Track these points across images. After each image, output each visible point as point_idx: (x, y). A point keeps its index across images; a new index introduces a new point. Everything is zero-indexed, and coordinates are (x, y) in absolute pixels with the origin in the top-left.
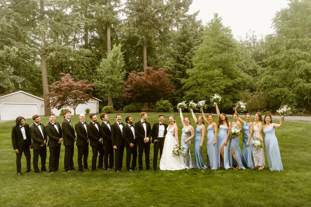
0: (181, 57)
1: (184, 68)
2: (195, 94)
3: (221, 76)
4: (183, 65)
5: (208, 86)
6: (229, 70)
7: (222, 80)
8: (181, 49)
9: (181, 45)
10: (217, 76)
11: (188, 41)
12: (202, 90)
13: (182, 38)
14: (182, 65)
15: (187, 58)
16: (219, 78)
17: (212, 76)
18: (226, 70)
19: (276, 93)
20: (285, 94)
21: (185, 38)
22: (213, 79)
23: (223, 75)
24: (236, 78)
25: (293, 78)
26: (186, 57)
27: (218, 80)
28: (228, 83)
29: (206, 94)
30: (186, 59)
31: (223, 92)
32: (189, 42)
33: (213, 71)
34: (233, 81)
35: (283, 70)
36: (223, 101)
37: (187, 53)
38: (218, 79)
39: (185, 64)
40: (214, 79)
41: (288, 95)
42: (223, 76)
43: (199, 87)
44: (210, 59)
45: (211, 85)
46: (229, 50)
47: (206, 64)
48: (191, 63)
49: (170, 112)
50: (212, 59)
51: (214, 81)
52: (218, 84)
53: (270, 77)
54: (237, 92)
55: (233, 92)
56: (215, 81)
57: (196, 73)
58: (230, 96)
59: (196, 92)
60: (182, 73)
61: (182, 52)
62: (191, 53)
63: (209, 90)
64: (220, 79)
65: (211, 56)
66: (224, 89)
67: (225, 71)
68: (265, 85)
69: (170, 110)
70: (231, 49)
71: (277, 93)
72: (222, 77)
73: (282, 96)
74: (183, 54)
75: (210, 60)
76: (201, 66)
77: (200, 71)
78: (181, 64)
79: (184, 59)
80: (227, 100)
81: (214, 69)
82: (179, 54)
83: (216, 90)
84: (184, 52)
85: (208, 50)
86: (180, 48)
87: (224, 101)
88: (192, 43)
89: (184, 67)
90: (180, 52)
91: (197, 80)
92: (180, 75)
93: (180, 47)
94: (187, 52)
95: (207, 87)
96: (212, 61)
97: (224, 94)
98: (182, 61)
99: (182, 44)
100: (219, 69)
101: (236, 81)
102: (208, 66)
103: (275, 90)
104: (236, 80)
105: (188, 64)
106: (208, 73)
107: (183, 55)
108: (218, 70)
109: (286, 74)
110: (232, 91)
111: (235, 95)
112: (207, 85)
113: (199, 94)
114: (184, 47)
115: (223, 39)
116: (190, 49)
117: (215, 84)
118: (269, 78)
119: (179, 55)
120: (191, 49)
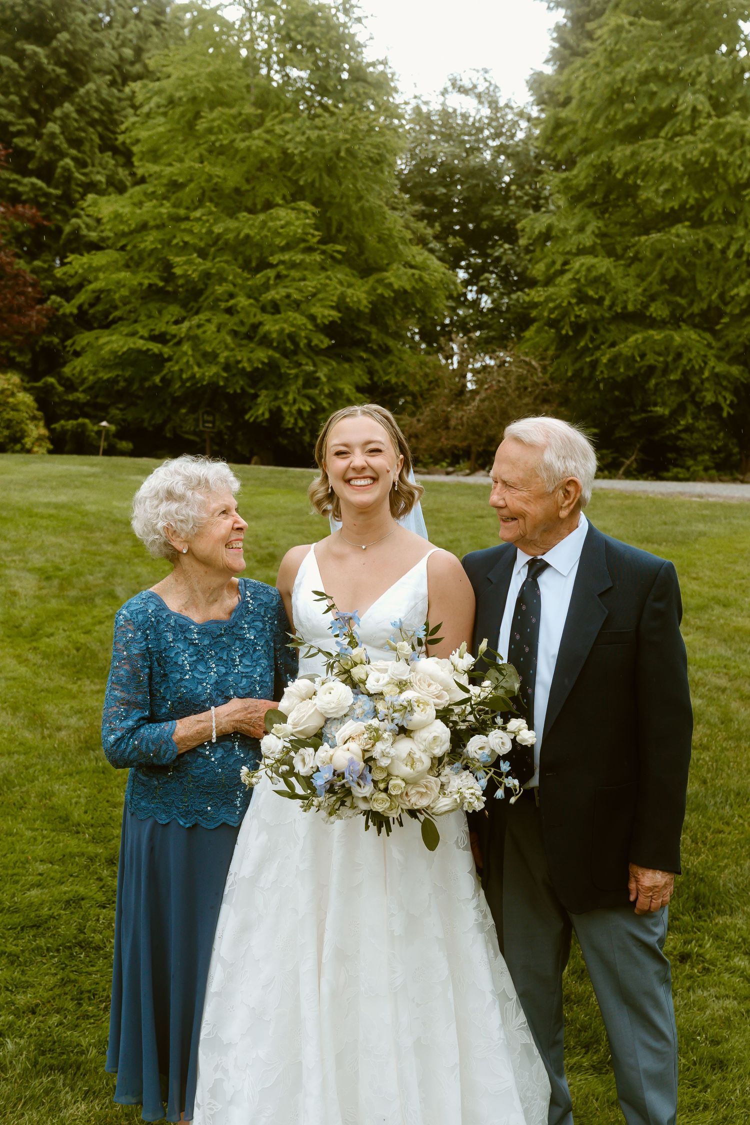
0: (20, 133)
1: (42, 200)
2: (155, 347)
3: (310, 250)
4: (40, 183)
5: (242, 301)
6: (348, 218)
7: (312, 271)
8: (17, 83)
9: (19, 57)
10: (287, 248)
11: (64, 36)
12: (199, 326)
13: (25, 16)
14: (34, 180)
15: (61, 142)
16: (302, 261)
17: (259, 246)
18: (335, 216)
19: (643, 356)
20: (684, 361)
21: (42, 16)
22: (264, 265)
23: (322, 242)
24: (386, 270)
25: (728, 276)
26: (53, 135)
27: (294, 274)
28: (350, 291)
29: (227, 347)
30: (53, 148)
31: (325, 342)
32: (69, 41)
33: (262, 217)
34: (371, 280)
35: (681, 229)
36: (326, 391)
37: (58, 112)
38: (293, 265)
39: (46, 172)
40: (271, 266)
41: (702, 370)
42: (323, 252)
43: (174, 310)
44: (247, 143)
45: (257, 300)
46: (346, 95)
47: (218, 171)
48: (84, 174)
49: (29, 451)
50: (256, 140)
51: (271, 273)
52: (296, 296)
53: (603, 264)
54: (387, 351)
55: (367, 350)
56: (278, 277)
57: (152, 223)
58: (358, 371)
59: (161, 338)
60: (27, 233)
61: (25, 101)
62: (81, 111)
63: (244, 330)
64: (306, 269)
65: (248, 126)
66: (332, 323)
67: (330, 218)
68: (583, 312)
69: (28, 442)
70: (358, 95)
71: (651, 359)
72: (318, 257)
73: (666, 371)
74: (34, 113)
75: (243, 145)
76: (191, 180)
77: (182, 212)
78: (26, 173)
79: (37, 147)
80: (347, 389)
81: (269, 205)
82: (10, 107)
83: (288, 329)
84: (38, 102)
85: (224, 85)
86: (14, 76)
87: (330, 395)
88: (86, 54)
89: (47, 195)
90: (14, 98)
91: (168, 266)
92: (18, 238)
93: (15, 66)
94: (53, 103)
95: (230, 311)
96: (256, 154)
97: (328, 352)
98: (31, 155)
99: (30, 48)
100: (302, 204)
101: (390, 286)
102: (231, 184)
103: (636, 338)
104: (390, 276)
105: (68, 178)
106: (232, 224)
107: (31, 120)
108: (293, 209)
109: (696, 254)
110: (362, 343)
111: (378, 366)
112: (232, 296)
113: (186, 347)
114: (39, 69)
115: (313, 24)
116: (75, 90)
117: (283, 292)
118: (603, 270)
119: (10, 117)
120: (82, 91)
